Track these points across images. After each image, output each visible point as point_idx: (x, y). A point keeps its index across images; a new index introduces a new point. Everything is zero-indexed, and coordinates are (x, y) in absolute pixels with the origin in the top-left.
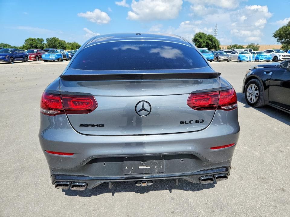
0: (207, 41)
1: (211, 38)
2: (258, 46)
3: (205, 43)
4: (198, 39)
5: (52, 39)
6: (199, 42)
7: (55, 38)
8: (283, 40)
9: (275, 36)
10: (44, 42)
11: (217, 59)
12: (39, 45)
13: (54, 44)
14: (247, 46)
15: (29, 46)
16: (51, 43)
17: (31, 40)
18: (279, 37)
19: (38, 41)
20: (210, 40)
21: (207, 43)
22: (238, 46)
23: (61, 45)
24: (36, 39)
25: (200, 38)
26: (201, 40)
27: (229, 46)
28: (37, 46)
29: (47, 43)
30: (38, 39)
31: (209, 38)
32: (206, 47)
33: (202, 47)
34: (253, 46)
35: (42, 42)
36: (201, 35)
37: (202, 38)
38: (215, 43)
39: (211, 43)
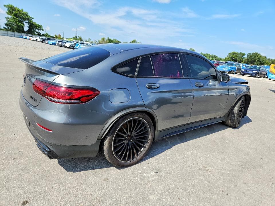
5: (254, 54)
7: (256, 53)
10: (244, 57)
12: (238, 59)
13: (253, 59)
15: (230, 59)
16: (251, 58)
17: (234, 53)
19: (239, 55)
23: (260, 61)
24: (239, 53)
28: (236, 59)
29: (247, 57)
30: (241, 53)
35: (243, 56)
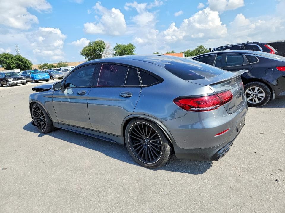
0: (16, 61)
1: (20, 59)
2: (66, 63)
3: (14, 64)
4: (4, 61)
6: (6, 63)
8: (89, 58)
9: (82, 54)
11: (52, 78)
14: (57, 64)
18: (86, 55)
20: (19, 60)
21: (17, 63)
22: (48, 65)
25: (7, 59)
26: (8, 61)
27: (39, 65)
31: (18, 58)
32: (18, 68)
33: (12, 69)
34: (63, 64)
36: (7, 56)
37: (9, 59)
38: (26, 63)
39: (22, 64)
